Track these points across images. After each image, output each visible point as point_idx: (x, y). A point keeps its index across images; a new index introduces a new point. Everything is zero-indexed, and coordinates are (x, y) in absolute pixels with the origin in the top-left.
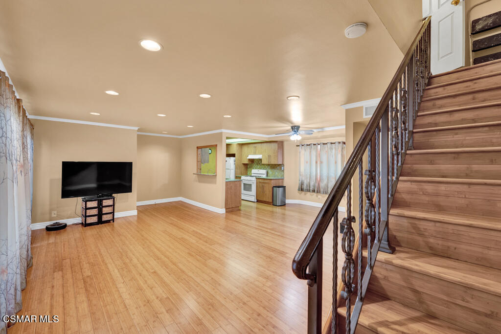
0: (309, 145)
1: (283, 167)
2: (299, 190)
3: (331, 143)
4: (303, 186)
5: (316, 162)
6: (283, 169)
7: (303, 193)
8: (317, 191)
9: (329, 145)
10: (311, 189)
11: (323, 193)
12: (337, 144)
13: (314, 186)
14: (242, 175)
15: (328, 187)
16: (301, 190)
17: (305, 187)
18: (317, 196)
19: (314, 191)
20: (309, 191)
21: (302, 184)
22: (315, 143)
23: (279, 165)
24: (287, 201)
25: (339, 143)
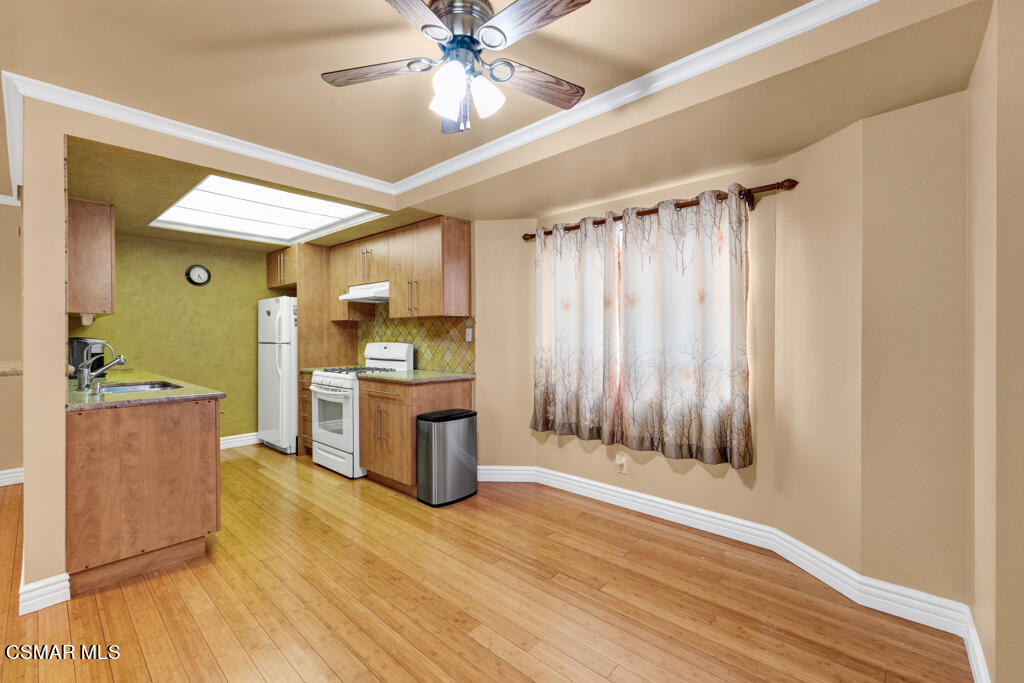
0: (577, 227)
1: (469, 331)
2: (535, 427)
3: (680, 205)
4: (551, 409)
5: (607, 303)
6: (469, 338)
7: (553, 438)
8: (613, 435)
9: (666, 214)
10: (587, 422)
11: (641, 447)
12: (707, 205)
13: (598, 410)
14: (317, 365)
15: (661, 420)
16: (545, 423)
17: (558, 414)
18: (612, 457)
19: (596, 433)
20: (574, 430)
21: (548, 400)
22: (600, 216)
23: (457, 321)
24: (486, 473)
25: (721, 197)
